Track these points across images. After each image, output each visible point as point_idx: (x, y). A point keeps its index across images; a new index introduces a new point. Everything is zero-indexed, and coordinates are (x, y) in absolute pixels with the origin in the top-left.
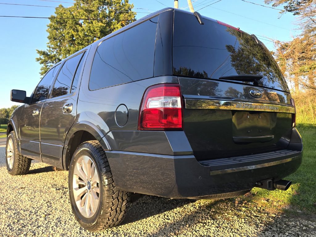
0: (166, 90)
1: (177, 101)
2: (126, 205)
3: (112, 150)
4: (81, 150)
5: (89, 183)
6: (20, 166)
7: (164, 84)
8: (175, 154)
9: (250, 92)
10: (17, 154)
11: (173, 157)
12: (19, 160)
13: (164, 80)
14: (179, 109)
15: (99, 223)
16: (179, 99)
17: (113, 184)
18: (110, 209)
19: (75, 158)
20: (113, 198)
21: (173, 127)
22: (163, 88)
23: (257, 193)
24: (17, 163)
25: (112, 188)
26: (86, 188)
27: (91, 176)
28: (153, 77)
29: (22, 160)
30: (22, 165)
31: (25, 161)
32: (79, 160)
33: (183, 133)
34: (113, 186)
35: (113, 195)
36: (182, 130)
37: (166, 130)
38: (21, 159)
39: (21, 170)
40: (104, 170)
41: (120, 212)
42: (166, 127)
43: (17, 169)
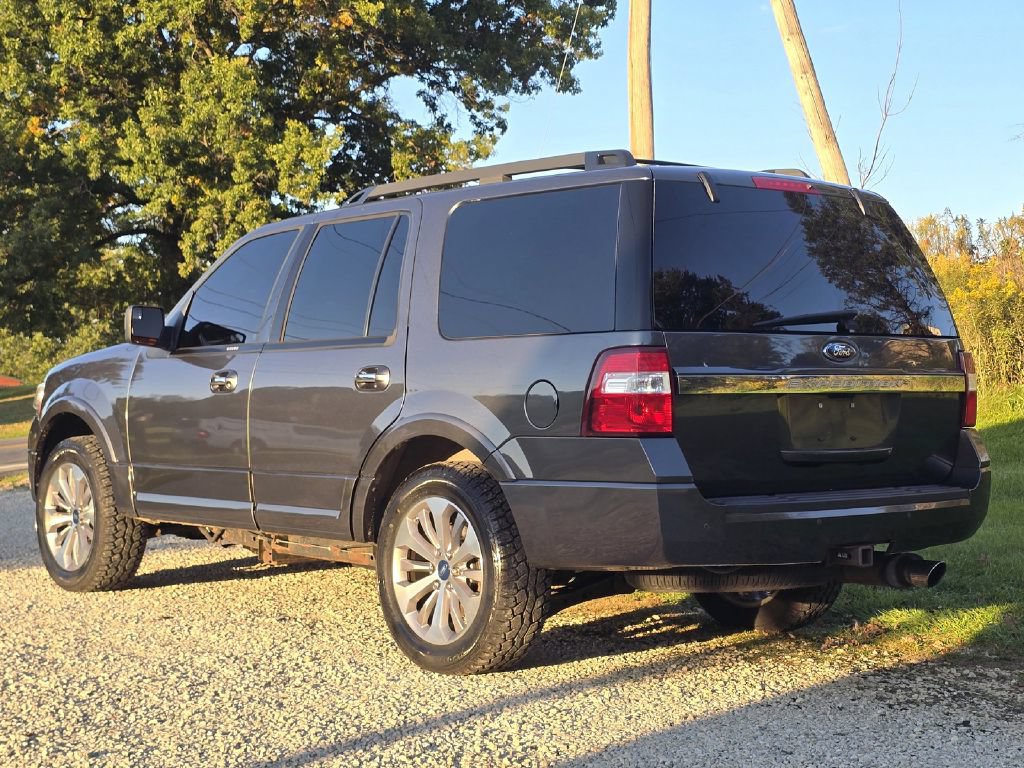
0: (642, 359)
1: (661, 379)
2: (542, 606)
3: (517, 480)
4: (425, 483)
5: (442, 563)
6: (117, 557)
7: (637, 349)
8: (661, 481)
9: (825, 351)
10: (107, 514)
11: (654, 487)
12: (113, 535)
13: (636, 339)
14: (666, 395)
15: (483, 647)
16: (666, 376)
17: (516, 556)
18: (510, 612)
19: (402, 504)
20: (516, 587)
21: (654, 430)
22: (637, 355)
23: (899, 627)
24: (107, 547)
25: (514, 565)
26: (435, 576)
27: (452, 546)
28: (614, 331)
29: (123, 537)
30: (120, 554)
31: (132, 541)
32: (412, 510)
33: (673, 442)
34: (515, 560)
35: (517, 582)
36: (672, 437)
37: (642, 436)
38: (120, 534)
39: (117, 570)
40: (494, 526)
41: (528, 623)
42: (641, 431)
43: (106, 568)
